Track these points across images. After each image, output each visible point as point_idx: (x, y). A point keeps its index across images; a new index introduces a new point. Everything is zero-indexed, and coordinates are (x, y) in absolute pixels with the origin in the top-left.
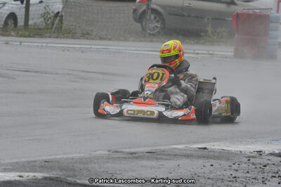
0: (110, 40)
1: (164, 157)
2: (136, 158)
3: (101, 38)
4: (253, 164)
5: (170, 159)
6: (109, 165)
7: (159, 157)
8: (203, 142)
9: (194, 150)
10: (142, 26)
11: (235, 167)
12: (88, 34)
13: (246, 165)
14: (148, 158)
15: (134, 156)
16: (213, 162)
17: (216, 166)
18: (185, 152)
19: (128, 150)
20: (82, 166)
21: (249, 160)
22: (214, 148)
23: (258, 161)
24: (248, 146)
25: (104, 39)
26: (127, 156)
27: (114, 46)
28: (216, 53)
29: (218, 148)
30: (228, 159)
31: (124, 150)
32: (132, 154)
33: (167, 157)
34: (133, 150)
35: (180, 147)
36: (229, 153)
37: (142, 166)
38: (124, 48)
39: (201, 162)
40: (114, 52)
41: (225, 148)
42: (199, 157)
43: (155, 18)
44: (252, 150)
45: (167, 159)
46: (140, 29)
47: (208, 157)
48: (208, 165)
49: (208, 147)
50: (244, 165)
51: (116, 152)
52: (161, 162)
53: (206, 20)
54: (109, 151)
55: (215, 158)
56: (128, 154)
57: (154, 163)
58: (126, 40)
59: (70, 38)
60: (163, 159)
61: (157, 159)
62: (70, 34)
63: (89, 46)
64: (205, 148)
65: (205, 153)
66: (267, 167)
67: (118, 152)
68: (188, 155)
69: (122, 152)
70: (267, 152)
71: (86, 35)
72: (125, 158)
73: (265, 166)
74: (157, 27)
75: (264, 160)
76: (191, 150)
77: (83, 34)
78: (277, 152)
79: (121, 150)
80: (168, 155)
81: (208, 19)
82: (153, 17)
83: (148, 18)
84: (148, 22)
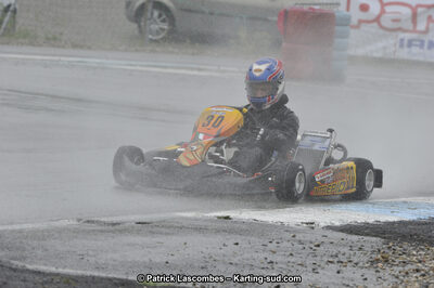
0: (89, 48)
1: (163, 229)
2: (120, 231)
3: (75, 46)
4: (300, 242)
5: (173, 234)
6: (77, 242)
7: (155, 229)
9: (210, 219)
10: (140, 26)
11: (272, 246)
12: (55, 39)
13: (289, 245)
14: (139, 232)
15: (116, 228)
16: (238, 239)
17: (243, 244)
18: (196, 223)
19: (108, 219)
20: (35, 243)
21: (294, 236)
22: (240, 217)
23: (309, 237)
24: (294, 215)
25: (81, 47)
26: (106, 228)
29: (247, 217)
30: (261, 235)
31: (102, 219)
32: (114, 224)
33: (167, 231)
34: (115, 219)
35: (189, 215)
36: (264, 225)
37: (128, 245)
39: (219, 239)
40: (95, 68)
41: (258, 218)
42: (218, 231)
43: (160, 16)
44: (299, 221)
45: (167, 234)
46: (136, 32)
47: (231, 231)
48: (230, 243)
49: (231, 216)
50: (285, 244)
51: (88, 222)
52: (159, 238)
53: (237, 19)
54: (79, 220)
55: (240, 232)
56: (109, 224)
57: (148, 240)
58: (114, 48)
60: (161, 233)
61: (153, 233)
62: (30, 39)
63: (57, 58)
64: (227, 218)
65: (226, 224)
66: (322, 247)
67: (93, 222)
68: (199, 228)
69: (97, 222)
70: (322, 224)
71: (53, 41)
72: (102, 231)
73: (318, 246)
74: (163, 30)
75: (317, 237)
76: (206, 220)
77: (48, 39)
78: (337, 224)
79: (96, 219)
80: (170, 227)
81: (241, 18)
82: (156, 13)
83: (149, 16)
84: (148, 22)
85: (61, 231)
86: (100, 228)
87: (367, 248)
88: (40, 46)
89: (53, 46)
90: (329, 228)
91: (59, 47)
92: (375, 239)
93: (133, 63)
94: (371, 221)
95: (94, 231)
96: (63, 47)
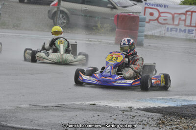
0: (32, 30)
1: (66, 109)
2: (48, 110)
3: (26, 29)
4: (126, 115)
5: (71, 111)
6: (29, 114)
7: (63, 109)
8: (93, 100)
9: (87, 105)
10: (54, 22)
11: (114, 117)
12: (17, 26)
13: (121, 116)
14: (56, 110)
15: (46, 108)
16: (99, 113)
17: (101, 116)
18: (81, 107)
19: (42, 105)
20: (11, 115)
21: (123, 113)
22: (100, 104)
23: (129, 113)
24: (123, 104)
25: (29, 30)
28: (103, 41)
29: (103, 104)
30: (109, 112)
32: (45, 107)
33: (68, 110)
34: (46, 105)
35: (78, 103)
36: (110, 108)
37: (52, 116)
38: (41, 36)
39: (91, 113)
40: (35, 39)
41: (107, 105)
42: (90, 110)
43: (63, 16)
44: (125, 106)
45: (68, 111)
46: (53, 24)
47: (96, 110)
48: (96, 115)
49: (96, 104)
51: (34, 105)
52: (65, 113)
53: (97, 18)
54: (30, 105)
55: (101, 111)
56: (43, 107)
57: (60, 114)
58: (43, 30)
59: (5, 29)
60: (66, 111)
61: (62, 111)
62: (5, 26)
63: (18, 34)
64: (94, 104)
65: (94, 107)
66: (135, 118)
67: (36, 106)
68: (83, 109)
69: (38, 106)
70: (135, 108)
72: (40, 110)
73: (134, 117)
74: (64, 22)
75: (133, 113)
77: (14, 26)
78: (142, 107)
79: (38, 104)
80: (70, 108)
81: (98, 18)
82: (61, 16)
83: (58, 17)
84: (58, 19)
86: (40, 108)
87: (155, 118)
88: (11, 29)
89: (17, 29)
90: (138, 109)
91: (19, 30)
92: (160, 114)
94: (156, 106)
95: (36, 109)
96: (21, 30)
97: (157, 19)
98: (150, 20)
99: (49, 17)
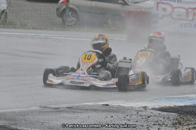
0: (40, 29)
1: (78, 111)
2: (59, 112)
3: (34, 28)
4: (141, 116)
5: (83, 113)
6: (40, 116)
7: (75, 111)
8: (106, 101)
10: (63, 20)
11: (128, 118)
12: (25, 25)
13: (136, 117)
14: (68, 112)
15: (57, 110)
16: (113, 114)
17: (115, 117)
18: (93, 107)
19: (53, 106)
20: (21, 118)
21: (138, 113)
22: (113, 104)
23: (144, 113)
24: (137, 103)
25: (37, 29)
26: (52, 110)
27: (43, 33)
28: (114, 38)
29: (116, 104)
30: (123, 112)
31: (51, 106)
32: (56, 109)
33: (81, 111)
34: (56, 106)
35: (90, 104)
36: (124, 108)
37: (63, 118)
38: (50, 35)
39: (104, 114)
40: (43, 38)
41: (121, 105)
42: (103, 111)
43: (72, 14)
44: (140, 106)
45: (80, 113)
46: (62, 22)
47: (109, 111)
48: (109, 116)
49: (109, 104)
50: (134, 117)
51: (45, 107)
52: (77, 115)
53: (107, 16)
54: (40, 107)
55: (114, 111)
56: (53, 108)
57: (72, 115)
58: (51, 29)
59: (12, 28)
60: (78, 112)
61: (74, 112)
62: (12, 25)
63: (26, 34)
64: (107, 105)
65: (107, 108)
66: (150, 118)
67: (47, 107)
68: (95, 110)
69: (48, 107)
70: (150, 108)
71: (24, 26)
72: (51, 112)
73: (149, 117)
74: (73, 20)
75: (148, 113)
76: (98, 106)
77: (22, 25)
78: (157, 107)
79: (48, 106)
80: (81, 109)
81: (109, 15)
82: (70, 13)
83: (67, 14)
84: (67, 17)
85: (32, 112)
86: (50, 110)
87: (171, 118)
88: (18, 28)
89: (24, 29)
90: (153, 109)
91: (27, 29)
92: (176, 114)
93: (61, 36)
94: (172, 106)
95: (47, 111)
96: (29, 29)
97: (171, 15)
98: (163, 16)
99: (58, 15)
